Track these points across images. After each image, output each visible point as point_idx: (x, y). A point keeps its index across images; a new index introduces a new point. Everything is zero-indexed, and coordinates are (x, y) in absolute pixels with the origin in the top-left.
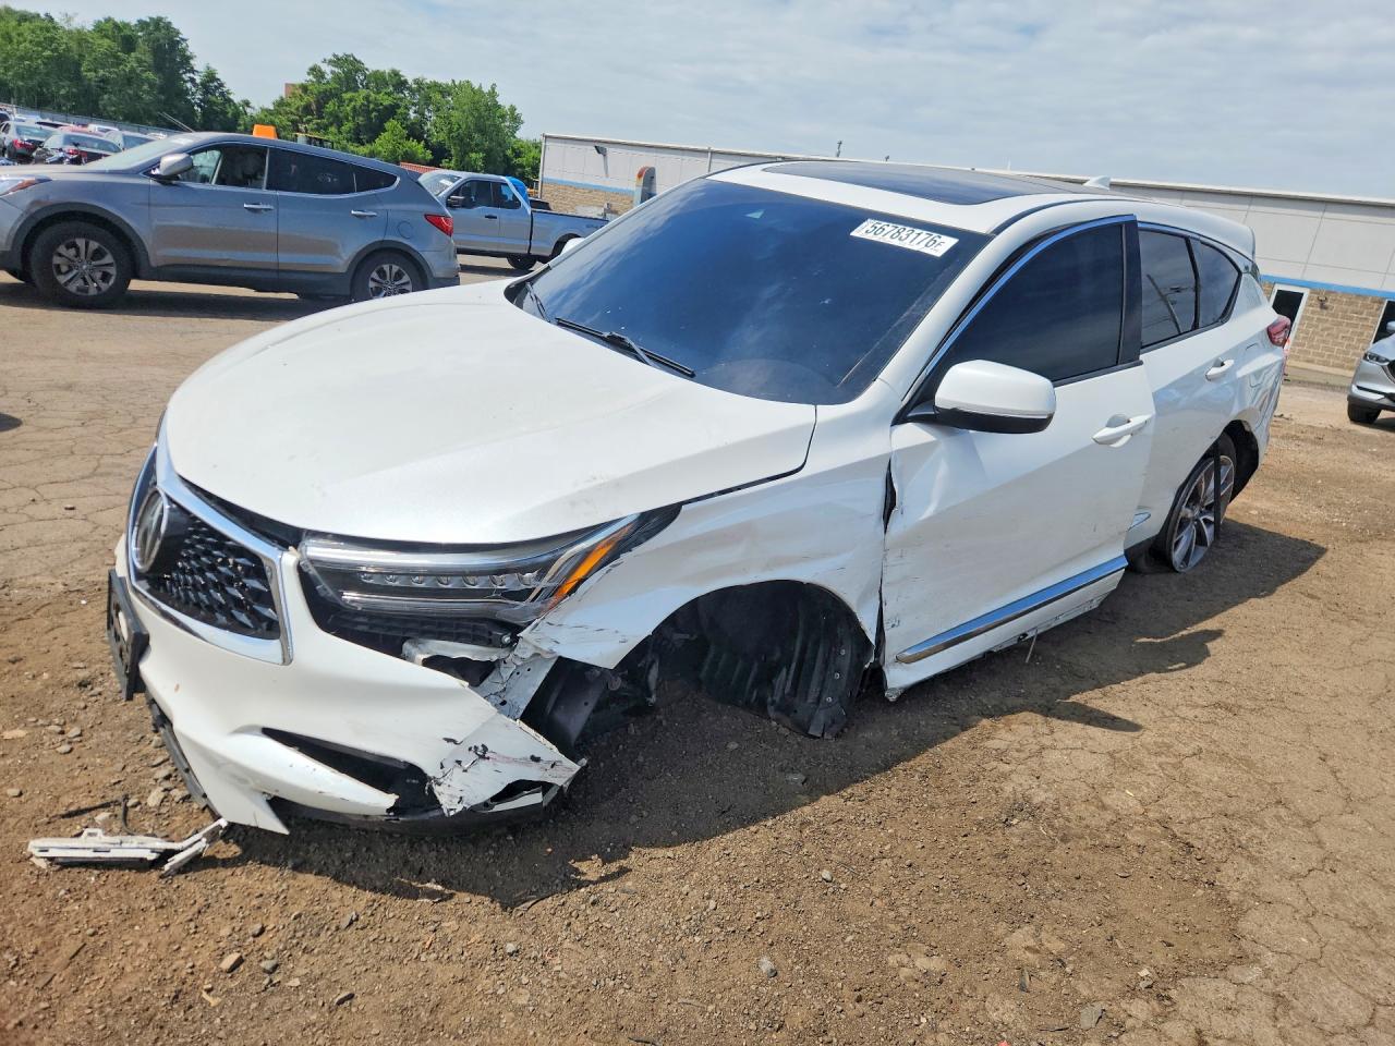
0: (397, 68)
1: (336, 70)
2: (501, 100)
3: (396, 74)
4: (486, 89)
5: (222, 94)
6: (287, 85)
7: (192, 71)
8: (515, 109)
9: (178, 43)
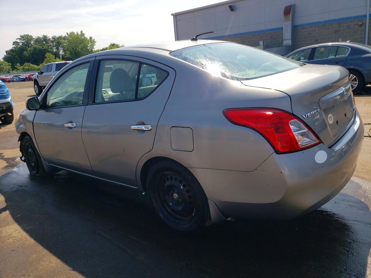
0: (45, 35)
1: (22, 41)
2: (86, 36)
4: (80, 33)
8: (92, 38)
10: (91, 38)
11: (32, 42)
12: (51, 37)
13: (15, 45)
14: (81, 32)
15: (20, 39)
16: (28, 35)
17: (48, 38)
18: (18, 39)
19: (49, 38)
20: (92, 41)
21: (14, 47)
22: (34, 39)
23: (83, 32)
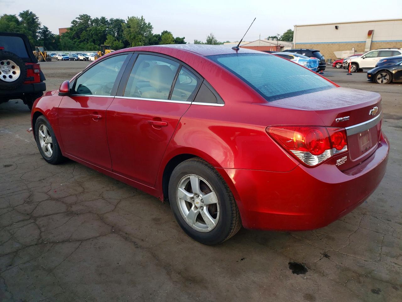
1: (81, 21)
2: (145, 21)
3: (103, 18)
6: (59, 29)
9: (35, 19)
10: (149, 24)
11: (89, 23)
12: (108, 19)
13: (74, 24)
14: (142, 17)
15: (79, 18)
16: (87, 15)
17: (106, 20)
18: (77, 18)
20: (150, 27)
21: (73, 26)
22: (92, 19)
23: (144, 18)
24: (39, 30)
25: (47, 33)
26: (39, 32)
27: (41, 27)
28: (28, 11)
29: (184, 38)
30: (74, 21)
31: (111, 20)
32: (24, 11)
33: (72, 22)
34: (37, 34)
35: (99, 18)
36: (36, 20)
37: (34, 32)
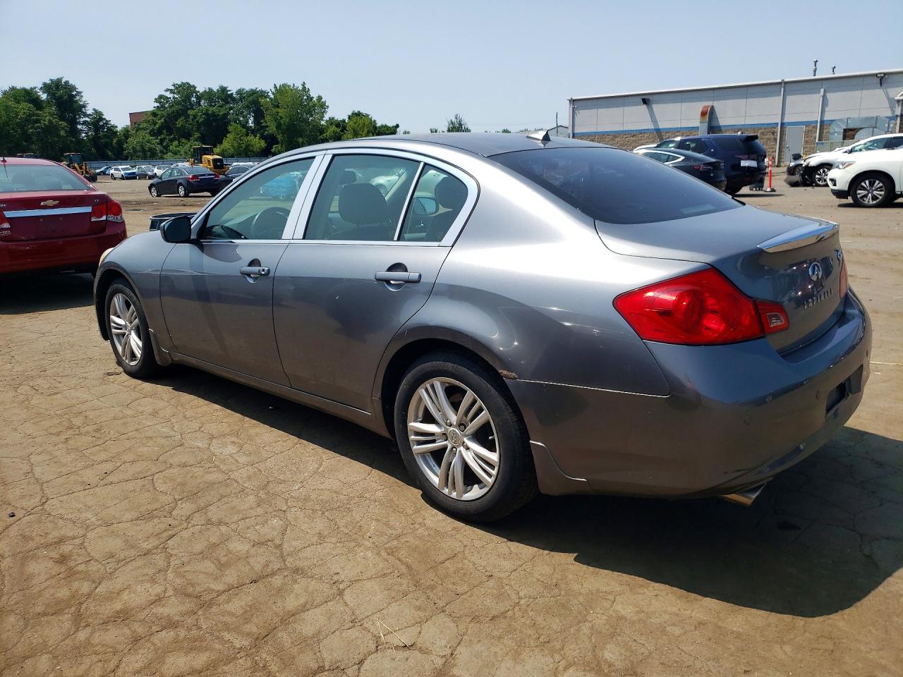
1: (175, 95)
2: (311, 93)
3: (223, 90)
4: (301, 88)
5: (108, 129)
6: (130, 114)
7: (86, 115)
8: (321, 98)
9: (74, 96)
11: (194, 99)
12: (234, 91)
13: (160, 103)
14: (304, 84)
15: (171, 90)
16: (188, 83)
17: (229, 93)
19: (231, 92)
20: (323, 106)
21: (158, 107)
22: (199, 92)
23: (307, 86)
24: (84, 119)
25: (101, 123)
26: (85, 123)
27: (89, 112)
28: (59, 80)
29: (397, 126)
30: (161, 97)
31: (240, 92)
32: (51, 80)
33: (156, 99)
34: (79, 127)
35: (215, 88)
36: (78, 98)
37: (73, 122)
